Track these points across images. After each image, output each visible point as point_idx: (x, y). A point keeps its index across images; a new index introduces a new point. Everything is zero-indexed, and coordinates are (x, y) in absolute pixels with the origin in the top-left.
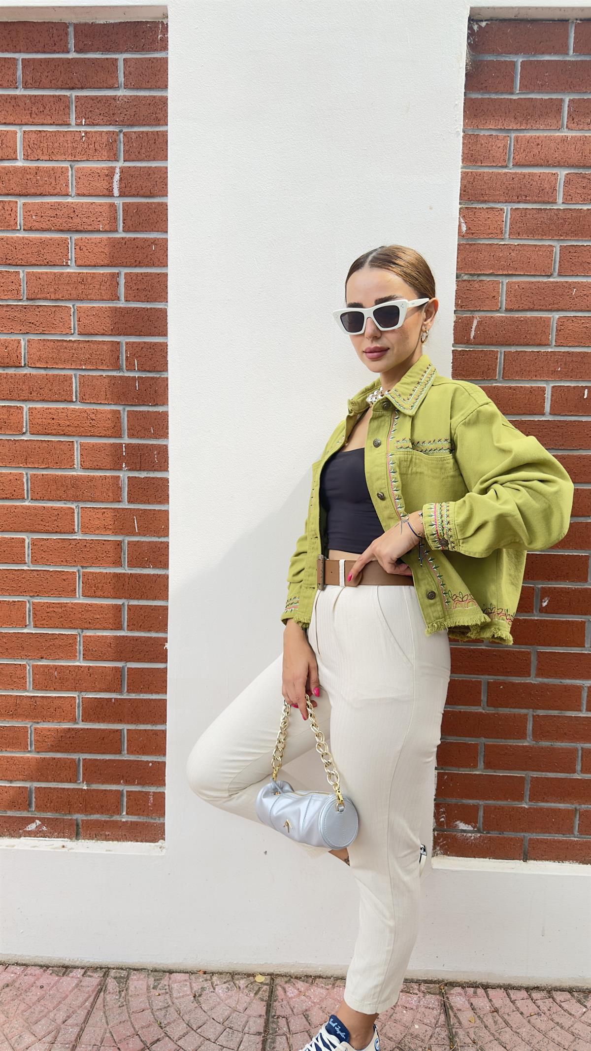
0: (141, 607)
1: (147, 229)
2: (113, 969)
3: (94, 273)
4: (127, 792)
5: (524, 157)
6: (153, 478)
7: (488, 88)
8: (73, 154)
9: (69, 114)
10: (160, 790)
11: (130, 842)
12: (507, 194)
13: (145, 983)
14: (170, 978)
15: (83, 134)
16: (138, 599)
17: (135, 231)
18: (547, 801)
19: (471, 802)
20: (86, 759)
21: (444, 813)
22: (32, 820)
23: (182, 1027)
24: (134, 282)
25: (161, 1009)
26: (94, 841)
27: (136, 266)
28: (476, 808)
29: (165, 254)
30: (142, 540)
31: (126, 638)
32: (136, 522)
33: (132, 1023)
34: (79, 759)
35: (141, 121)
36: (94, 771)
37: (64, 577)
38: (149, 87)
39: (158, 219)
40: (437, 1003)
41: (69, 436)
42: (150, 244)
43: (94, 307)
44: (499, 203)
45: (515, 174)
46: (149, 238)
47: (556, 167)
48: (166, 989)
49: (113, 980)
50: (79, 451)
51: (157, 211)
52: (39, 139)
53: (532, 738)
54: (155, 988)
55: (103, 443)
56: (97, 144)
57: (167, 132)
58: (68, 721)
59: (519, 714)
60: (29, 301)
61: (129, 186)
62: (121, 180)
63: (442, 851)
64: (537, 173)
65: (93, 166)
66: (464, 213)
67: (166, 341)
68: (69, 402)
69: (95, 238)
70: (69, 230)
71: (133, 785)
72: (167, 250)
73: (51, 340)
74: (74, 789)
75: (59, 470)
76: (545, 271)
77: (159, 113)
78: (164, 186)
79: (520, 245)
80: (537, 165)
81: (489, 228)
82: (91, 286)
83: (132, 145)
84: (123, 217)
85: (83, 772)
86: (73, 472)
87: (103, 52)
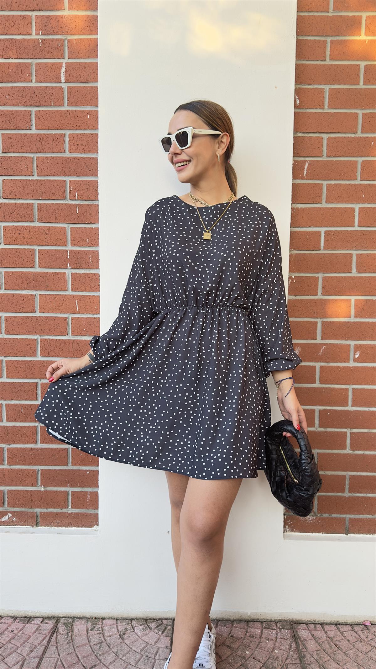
1: (84, 104)
2: (63, 617)
3: (48, 134)
4: (72, 492)
5: (337, 54)
6: (89, 274)
7: (312, 8)
8: (34, 54)
9: (31, 28)
10: (95, 490)
11: (74, 528)
12: (326, 79)
13: (85, 627)
14: (102, 623)
17: (76, 106)
18: (361, 493)
20: (43, 470)
22: (5, 513)
23: (112, 657)
24: (75, 140)
25: (97, 644)
26: (49, 527)
27: (76, 129)
29: (96, 121)
30: (82, 316)
32: (77, 304)
33: (76, 654)
34: (38, 469)
35: (80, 32)
36: (48, 478)
37: (27, 343)
38: (85, 9)
39: (91, 97)
40: (289, 635)
41: (30, 245)
42: (86, 114)
43: (48, 157)
44: (321, 85)
45: (332, 65)
46: (85, 110)
47: (358, 60)
48: (100, 631)
49: (63, 625)
50: (38, 256)
51: (90, 92)
52: (10, 45)
53: (349, 448)
54: (92, 630)
55: (54, 250)
56: (50, 47)
57: (97, 39)
58: (31, 443)
59: (341, 432)
60: (3, 154)
61: (72, 75)
62: (66, 71)
63: (290, 529)
64: (346, 65)
65: (47, 62)
66: (297, 92)
67: (97, 180)
68: (31, 222)
69: (49, 111)
70: (31, 106)
71: (76, 487)
72: (98, 118)
73: (19, 180)
74: (35, 491)
75: (24, 269)
76: (352, 130)
77: (92, 27)
78: (95, 75)
79: (336, 113)
80: (345, 60)
81: (315, 102)
82: (46, 144)
83: (73, 48)
84: (68, 96)
85: (41, 478)
86: (34, 270)
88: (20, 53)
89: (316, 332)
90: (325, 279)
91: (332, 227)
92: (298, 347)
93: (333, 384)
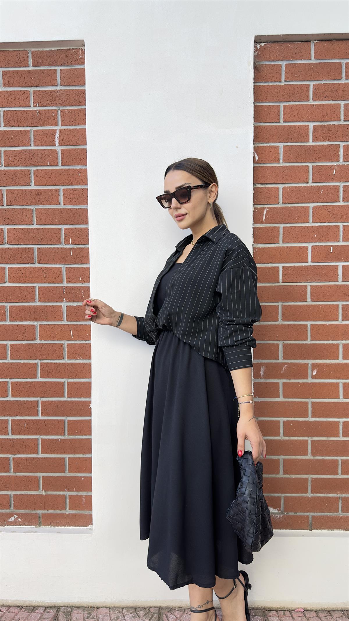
0: (76, 383)
1: (75, 164)
2: (63, 607)
3: (45, 190)
4: (69, 495)
5: (289, 116)
7: (267, 79)
8: (32, 123)
9: (30, 101)
10: (89, 494)
11: (71, 527)
12: (281, 138)
13: (82, 615)
14: (97, 612)
15: (38, 112)
16: (73, 378)
17: (69, 165)
18: (322, 493)
19: (277, 495)
20: (44, 476)
22: (12, 515)
24: (68, 194)
26: (50, 527)
27: (69, 185)
28: (279, 498)
29: (86, 178)
30: (76, 343)
31: (66, 402)
32: (71, 332)
34: (40, 476)
35: (71, 104)
36: (49, 483)
37: (29, 367)
38: (75, 84)
39: (81, 158)
41: (31, 283)
42: (77, 172)
43: (45, 209)
44: (276, 143)
45: (285, 126)
46: (77, 169)
47: (308, 121)
48: (95, 619)
49: (62, 614)
50: (38, 292)
51: (80, 153)
52: (12, 115)
53: (311, 454)
54: (88, 618)
55: (51, 287)
56: (46, 117)
57: (86, 108)
58: (34, 453)
59: (303, 440)
60: (8, 206)
61: (65, 139)
62: (60, 136)
64: (297, 125)
65: (43, 129)
66: (256, 149)
67: (87, 227)
68: (32, 263)
69: (46, 170)
70: (30, 166)
71: (73, 491)
72: (87, 175)
73: (20, 229)
74: (37, 495)
75: (26, 303)
76: (304, 180)
77: (81, 99)
78: (84, 139)
79: (289, 166)
80: (296, 122)
81: (271, 158)
82: (44, 197)
83: (65, 117)
84: (61, 157)
85: (42, 484)
86: (35, 304)
87: (48, 66)
88: (20, 122)
89: (278, 353)
90: (284, 307)
91: (289, 263)
92: (263, 366)
93: (294, 398)
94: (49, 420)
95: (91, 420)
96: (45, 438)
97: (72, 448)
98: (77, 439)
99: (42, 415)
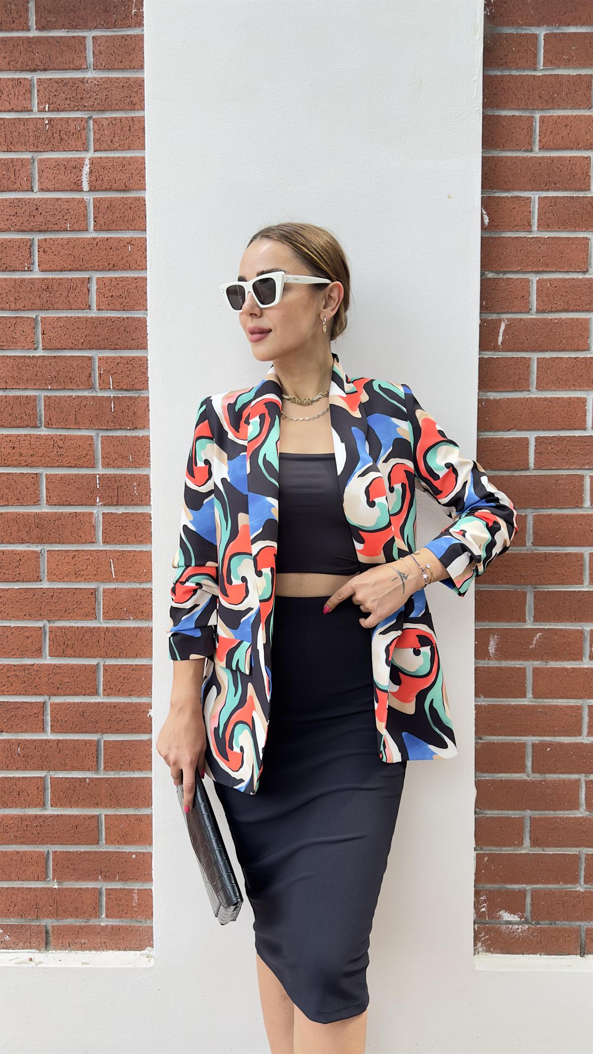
0: (120, 667)
1: (122, 228)
3: (60, 279)
4: (107, 890)
5: (552, 138)
6: (133, 514)
7: (508, 64)
8: (36, 144)
9: (31, 100)
10: (146, 886)
11: (110, 951)
12: (534, 181)
15: (47, 122)
16: (115, 657)
17: (108, 230)
19: (516, 887)
20: (56, 851)
21: (485, 901)
24: (108, 288)
26: (67, 951)
27: (110, 270)
28: (523, 893)
29: (144, 256)
30: (120, 587)
31: (102, 705)
32: (112, 566)
34: (48, 851)
35: (114, 106)
36: (66, 866)
37: (27, 634)
38: (123, 67)
39: (135, 216)
41: (32, 467)
42: (126, 244)
43: (61, 318)
44: (525, 191)
45: (543, 158)
46: (125, 238)
47: (588, 149)
50: (45, 485)
51: (134, 207)
53: (584, 807)
55: (73, 475)
56: (63, 132)
57: (144, 117)
58: (36, 806)
59: (570, 781)
61: (101, 179)
62: (91, 172)
63: (484, 948)
64: (566, 157)
65: (58, 157)
66: (487, 204)
67: (145, 355)
68: (32, 427)
69: (62, 239)
70: (31, 230)
71: (114, 882)
72: (146, 250)
73: (10, 357)
74: (42, 888)
75: (21, 507)
76: (578, 266)
77: (134, 97)
78: (141, 178)
79: (551, 237)
80: (566, 148)
81: (515, 220)
82: (58, 294)
83: (103, 133)
84: (94, 214)
85: (53, 868)
86: (38, 509)
87: (69, 29)
89: (524, 609)
90: (538, 519)
91: (548, 430)
92: (494, 634)
93: (555, 698)
94: (67, 740)
95: (151, 741)
96: (58, 776)
97: (112, 795)
98: (123, 778)
99: (53, 731)
